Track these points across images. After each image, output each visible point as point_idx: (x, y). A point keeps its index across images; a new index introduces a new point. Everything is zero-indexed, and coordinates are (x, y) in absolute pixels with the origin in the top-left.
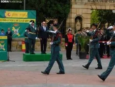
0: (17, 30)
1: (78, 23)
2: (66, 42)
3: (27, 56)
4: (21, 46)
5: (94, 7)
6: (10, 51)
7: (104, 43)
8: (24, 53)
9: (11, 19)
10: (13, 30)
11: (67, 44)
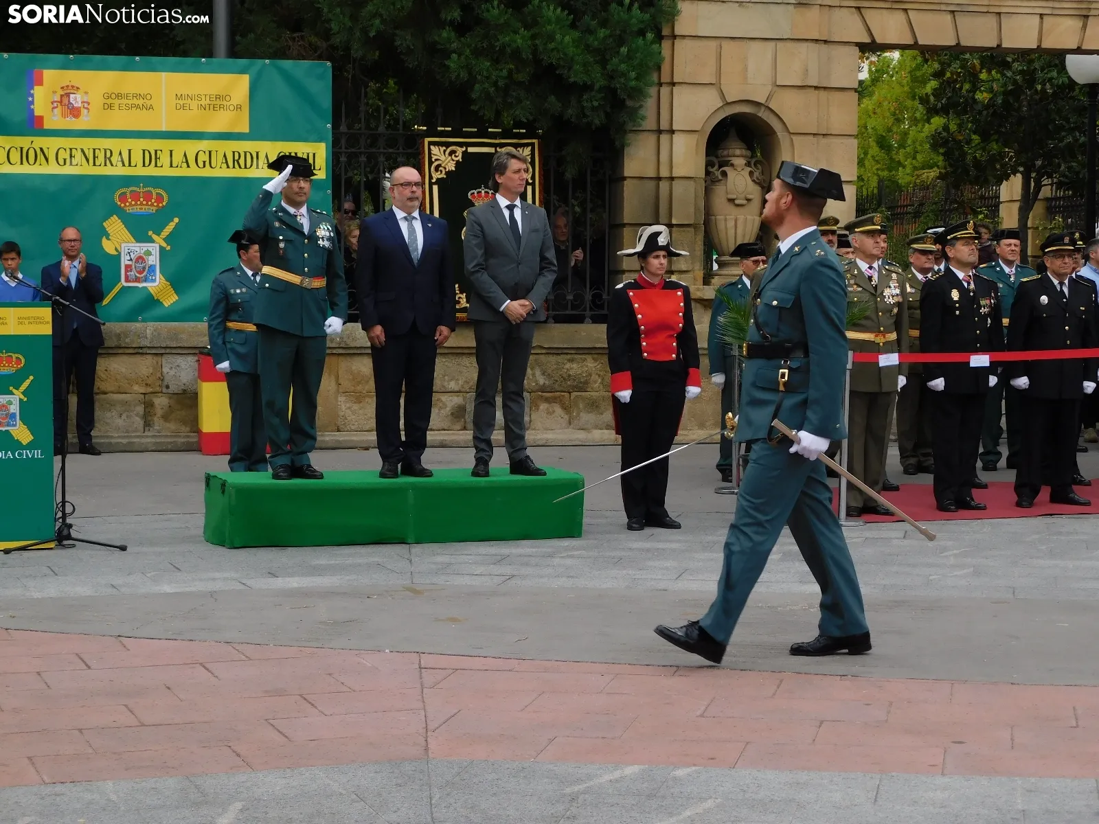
0: (152, 251)
1: (739, 179)
5: (889, 26)
9: (88, 144)
10: (108, 247)
11: (627, 376)
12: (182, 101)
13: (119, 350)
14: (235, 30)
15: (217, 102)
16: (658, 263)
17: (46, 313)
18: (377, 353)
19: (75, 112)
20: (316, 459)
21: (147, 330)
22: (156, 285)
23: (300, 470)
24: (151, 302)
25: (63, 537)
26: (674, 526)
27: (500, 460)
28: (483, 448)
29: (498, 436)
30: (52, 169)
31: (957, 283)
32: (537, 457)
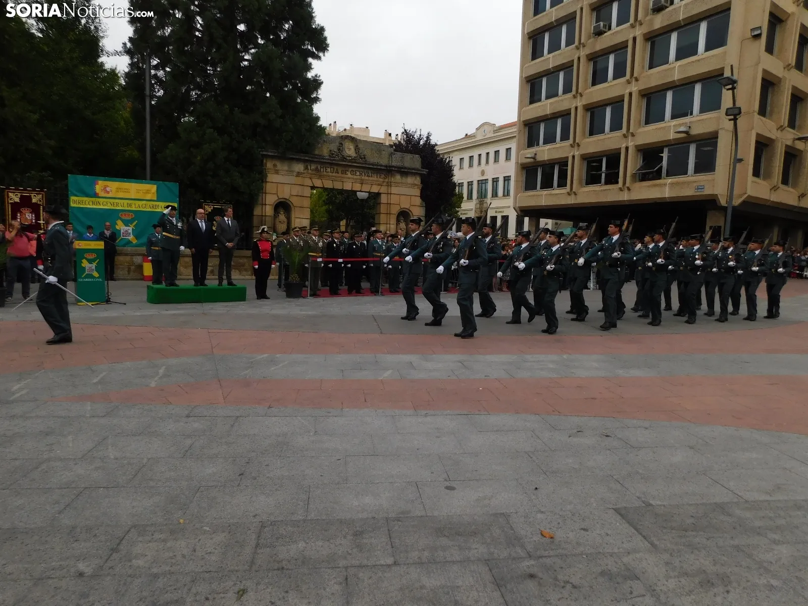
0: (130, 229)
1: (282, 217)
2: (254, 260)
3: (158, 290)
4: (140, 267)
5: (318, 183)
6: (113, 279)
7: (341, 263)
8: (150, 283)
9: (112, 201)
10: (117, 227)
11: (257, 262)
12: (138, 191)
13: (120, 254)
14: (151, 174)
15: (148, 192)
16: (264, 235)
17: (102, 243)
18: (193, 256)
19: (108, 192)
20: (177, 282)
21: (129, 249)
22: (131, 237)
23: (173, 284)
24: (129, 242)
25: (108, 301)
26: (269, 298)
27: (225, 282)
28: (221, 280)
29: (224, 277)
30: (101, 207)
31: (335, 243)
32: (234, 282)
